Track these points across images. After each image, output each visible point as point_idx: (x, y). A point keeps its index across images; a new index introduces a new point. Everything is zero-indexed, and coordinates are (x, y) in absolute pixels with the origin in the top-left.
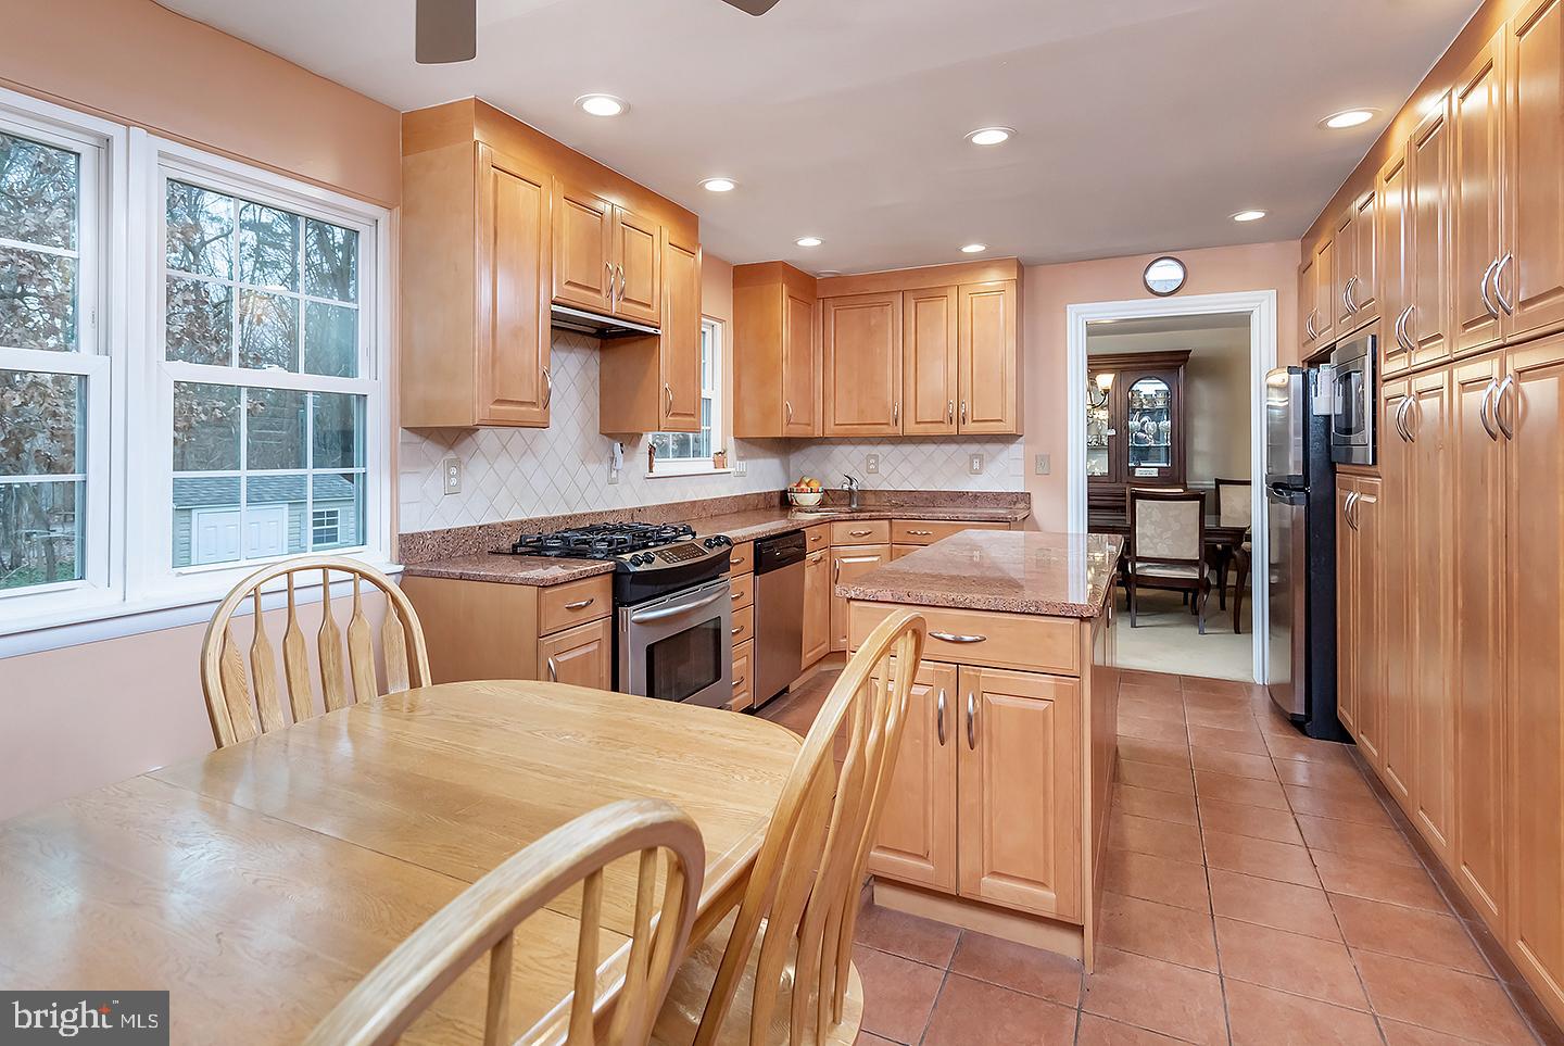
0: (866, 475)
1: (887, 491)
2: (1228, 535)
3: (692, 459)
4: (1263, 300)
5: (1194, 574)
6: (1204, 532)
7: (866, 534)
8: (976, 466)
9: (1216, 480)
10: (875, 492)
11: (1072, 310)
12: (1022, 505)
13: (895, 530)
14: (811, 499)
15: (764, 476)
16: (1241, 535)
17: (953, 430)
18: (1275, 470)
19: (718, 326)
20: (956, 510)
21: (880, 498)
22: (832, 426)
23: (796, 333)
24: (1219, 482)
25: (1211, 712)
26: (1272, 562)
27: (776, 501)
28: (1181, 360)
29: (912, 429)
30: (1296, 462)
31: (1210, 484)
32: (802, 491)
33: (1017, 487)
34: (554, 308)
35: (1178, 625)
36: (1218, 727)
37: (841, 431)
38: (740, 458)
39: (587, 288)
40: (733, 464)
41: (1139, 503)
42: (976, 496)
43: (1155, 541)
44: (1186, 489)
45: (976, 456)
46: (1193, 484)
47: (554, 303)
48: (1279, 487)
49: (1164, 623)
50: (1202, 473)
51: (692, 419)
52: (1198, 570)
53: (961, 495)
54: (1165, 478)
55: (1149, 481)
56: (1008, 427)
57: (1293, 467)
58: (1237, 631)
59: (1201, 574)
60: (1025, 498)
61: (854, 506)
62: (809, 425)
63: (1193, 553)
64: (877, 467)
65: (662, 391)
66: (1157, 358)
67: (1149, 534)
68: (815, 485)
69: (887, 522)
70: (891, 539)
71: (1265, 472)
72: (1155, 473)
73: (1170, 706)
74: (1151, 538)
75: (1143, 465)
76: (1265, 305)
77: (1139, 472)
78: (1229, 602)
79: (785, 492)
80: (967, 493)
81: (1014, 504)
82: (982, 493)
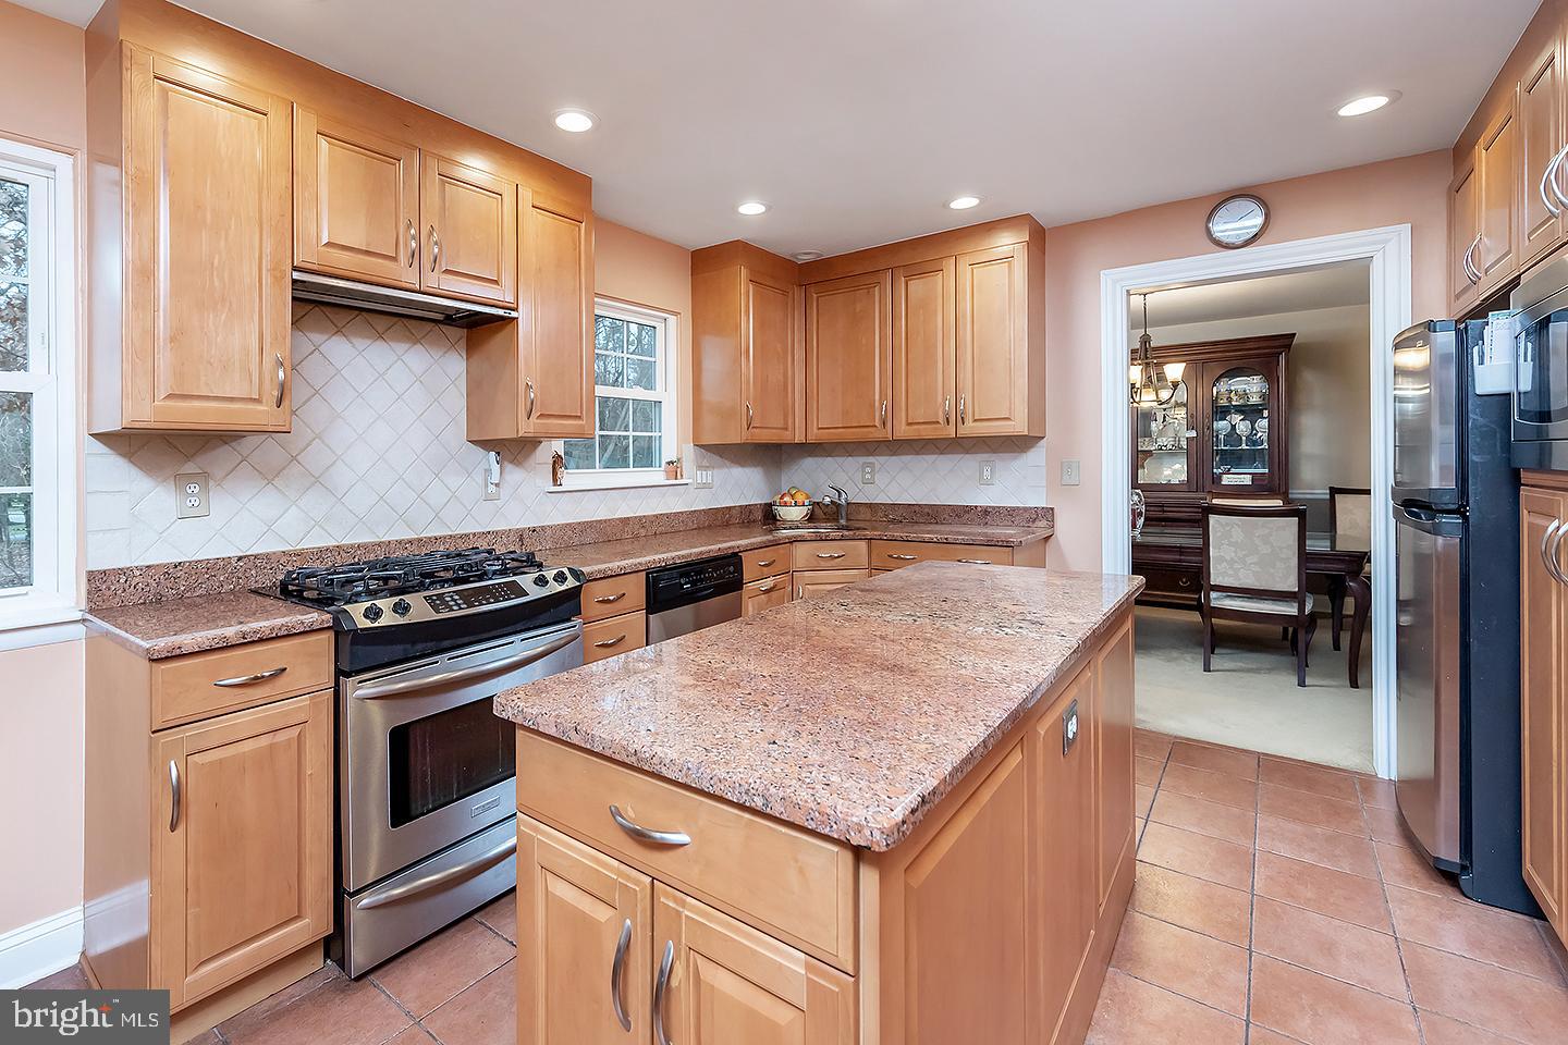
0: (861, 485)
1: (883, 504)
2: (1343, 561)
3: (631, 469)
4: (1387, 242)
5: (1291, 610)
6: (1305, 557)
7: (839, 557)
8: (987, 474)
9: (1331, 488)
10: (871, 505)
11: (1107, 276)
12: (1043, 523)
13: (874, 553)
14: (794, 513)
15: (742, 487)
16: (1359, 561)
17: (951, 432)
18: (1406, 479)
19: (672, 319)
21: (876, 512)
22: (815, 430)
23: (761, 325)
24: (1334, 491)
25: (1299, 828)
26: (1401, 598)
27: (759, 515)
28: (1280, 347)
29: (903, 431)
30: (1442, 468)
31: (1324, 494)
32: (786, 505)
33: (1037, 501)
34: (296, 275)
35: (1270, 670)
36: (1308, 858)
37: (825, 436)
38: (700, 467)
39: (368, 253)
40: (691, 474)
41: (1213, 519)
42: (986, 511)
43: (1236, 566)
44: (1287, 501)
45: (988, 464)
46: (1296, 493)
47: (295, 269)
48: (1413, 506)
49: (1250, 666)
50: (1310, 482)
51: (581, 422)
52: (1296, 605)
53: (968, 509)
54: (1259, 488)
55: (1239, 491)
56: (1019, 426)
57: (1438, 475)
58: (1354, 684)
59: (1301, 608)
60: (1048, 514)
61: (843, 522)
62: (786, 429)
63: (1290, 583)
64: (873, 477)
65: (522, 387)
66: (1249, 345)
67: (1228, 558)
68: (800, 498)
69: (866, 543)
70: (870, 563)
71: (1391, 482)
72: (1247, 480)
73: (1235, 810)
74: (1231, 562)
75: (1233, 470)
76: (1392, 244)
77: (1226, 480)
78: (1345, 639)
79: (770, 505)
80: (976, 507)
81: (1034, 521)
82: (994, 508)
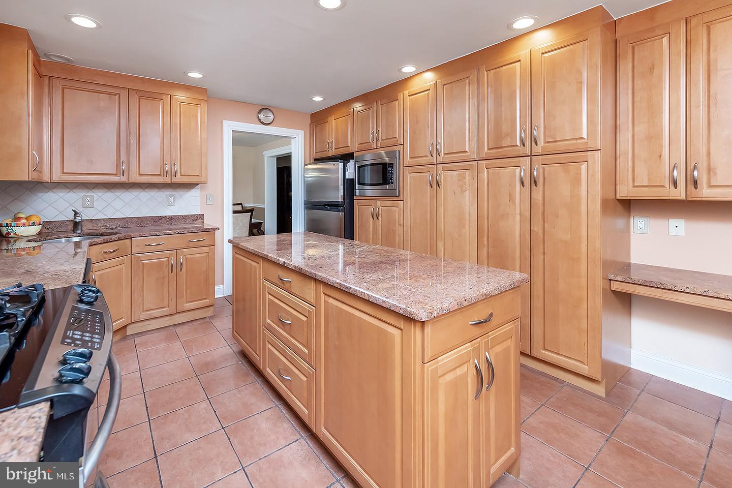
0: (81, 209)
4: (299, 134)
7: (115, 251)
8: (171, 200)
10: (91, 221)
11: (226, 123)
12: (200, 221)
13: (134, 245)
17: (167, 180)
20: (158, 228)
21: (96, 224)
22: (59, 174)
29: (136, 178)
32: (24, 225)
33: (195, 211)
42: (171, 218)
45: (171, 195)
53: (161, 218)
56: (203, 179)
60: (201, 217)
61: (79, 232)
64: (92, 204)
69: (128, 240)
70: (131, 251)
76: (300, 135)
80: (166, 216)
81: (195, 221)
82: (176, 216)
